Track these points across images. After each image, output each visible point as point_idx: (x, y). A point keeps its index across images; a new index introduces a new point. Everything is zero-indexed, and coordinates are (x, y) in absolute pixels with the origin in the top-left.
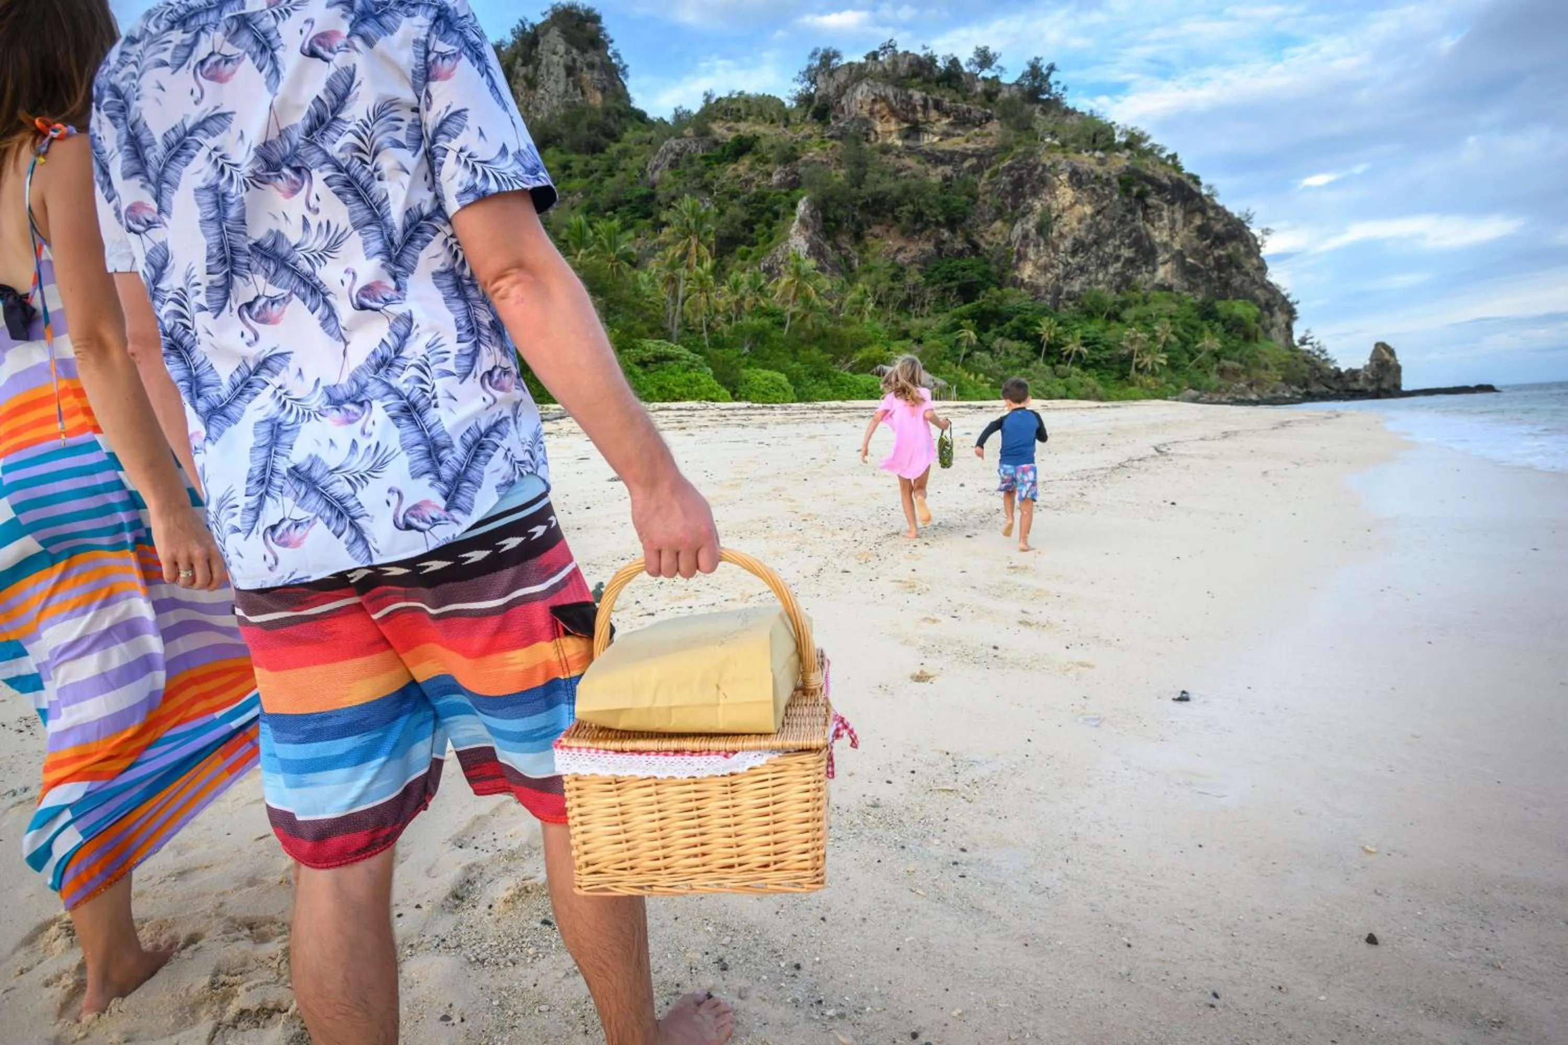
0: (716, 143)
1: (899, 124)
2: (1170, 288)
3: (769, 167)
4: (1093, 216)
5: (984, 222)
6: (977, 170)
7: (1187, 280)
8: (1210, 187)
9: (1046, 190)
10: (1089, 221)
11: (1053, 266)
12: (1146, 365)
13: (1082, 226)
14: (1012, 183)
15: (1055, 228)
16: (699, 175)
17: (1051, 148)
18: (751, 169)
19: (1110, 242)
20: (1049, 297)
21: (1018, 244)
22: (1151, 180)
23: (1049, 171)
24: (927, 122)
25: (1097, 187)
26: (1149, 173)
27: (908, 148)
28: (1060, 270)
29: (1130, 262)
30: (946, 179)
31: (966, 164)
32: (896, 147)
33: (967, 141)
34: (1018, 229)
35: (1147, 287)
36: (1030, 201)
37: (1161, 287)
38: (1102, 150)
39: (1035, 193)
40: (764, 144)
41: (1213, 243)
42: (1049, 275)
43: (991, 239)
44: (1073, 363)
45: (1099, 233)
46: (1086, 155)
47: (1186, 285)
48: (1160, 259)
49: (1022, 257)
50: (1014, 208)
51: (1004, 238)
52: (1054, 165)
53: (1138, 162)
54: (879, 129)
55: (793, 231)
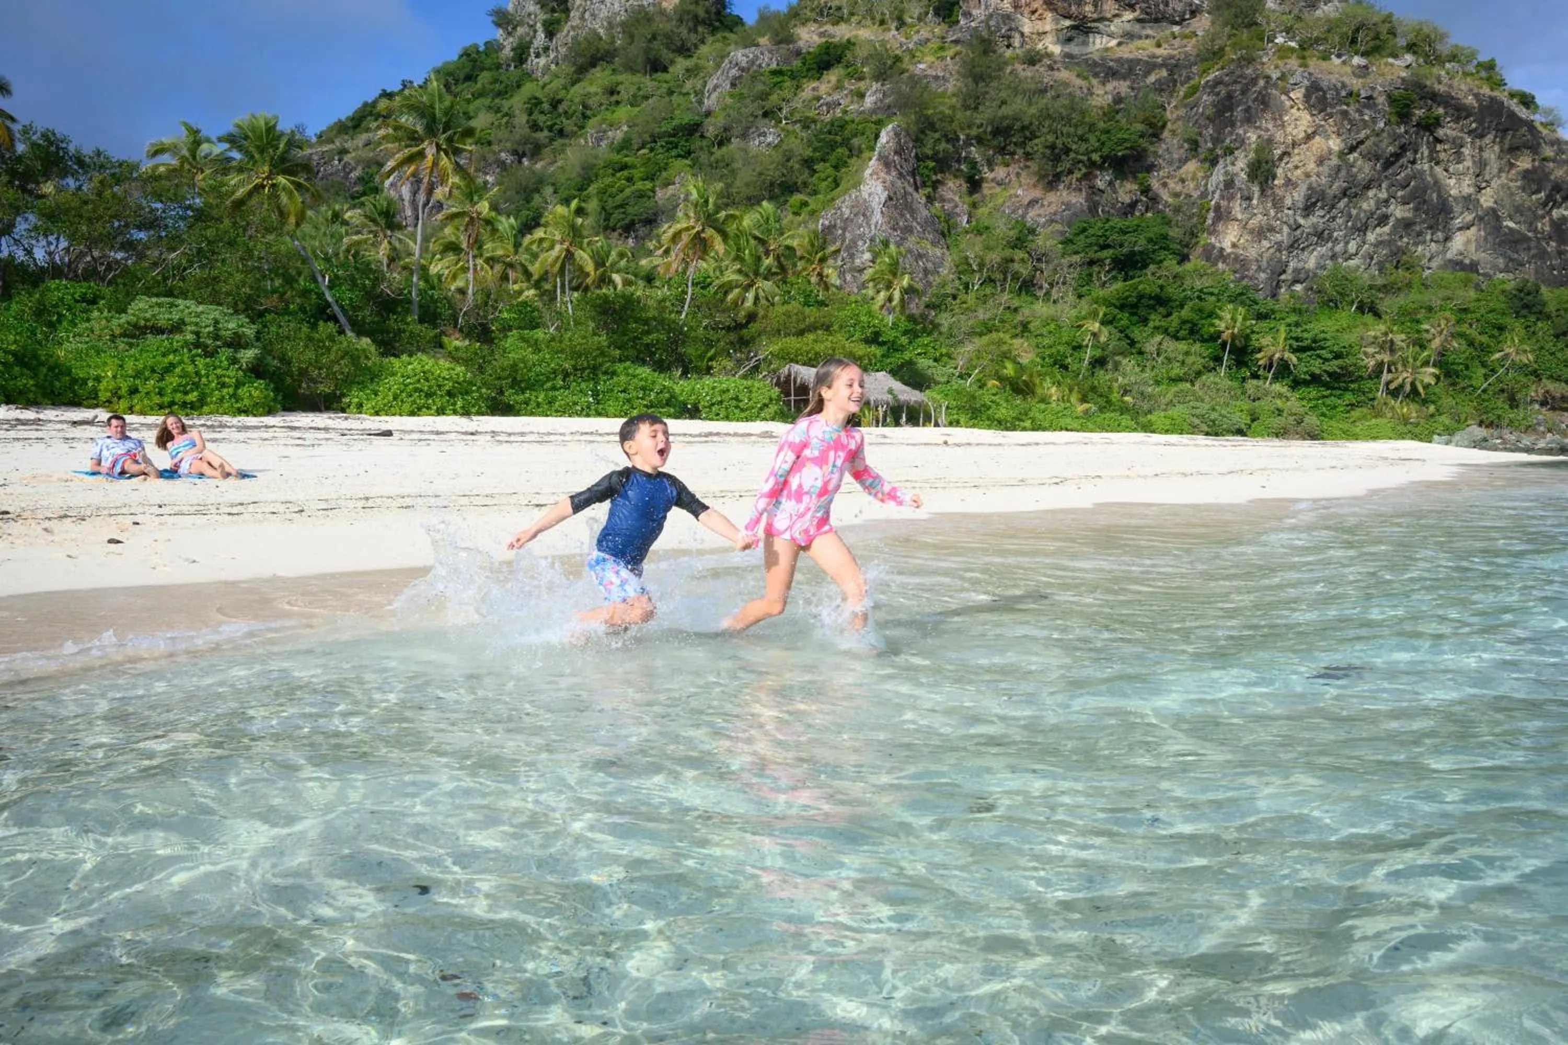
0: (798, 53)
1: (1056, 21)
2: (1473, 267)
3: (862, 85)
4: (1342, 155)
5: (1171, 163)
6: (1165, 87)
7: (1503, 255)
8: (1549, 112)
9: (1268, 115)
10: (1335, 161)
11: (1272, 229)
12: (1401, 386)
13: (1325, 169)
14: (1214, 105)
15: (1279, 172)
16: (764, 96)
17: (1283, 52)
18: (839, 87)
19: (1371, 193)
20: (1263, 276)
21: (1217, 196)
22: (1446, 100)
23: (1275, 85)
24: (1101, 19)
25: (1352, 110)
26: (1442, 88)
27: (1069, 56)
28: (1284, 236)
29: (1407, 224)
30: (1118, 99)
31: (1152, 78)
32: (1049, 55)
33: (1159, 45)
34: (1218, 176)
35: (1434, 264)
36: (1241, 132)
37: (1457, 265)
38: (1364, 54)
39: (1249, 119)
40: (861, 53)
41: (1549, 198)
42: (1266, 244)
43: (1178, 188)
44: (1276, 378)
45: (1351, 180)
46: (1336, 61)
47: (1501, 262)
48: (1458, 222)
49: (1222, 215)
50: (1217, 141)
51: (1197, 187)
52: (1283, 77)
53: (1425, 70)
54: (1026, 29)
55: (868, 172)
